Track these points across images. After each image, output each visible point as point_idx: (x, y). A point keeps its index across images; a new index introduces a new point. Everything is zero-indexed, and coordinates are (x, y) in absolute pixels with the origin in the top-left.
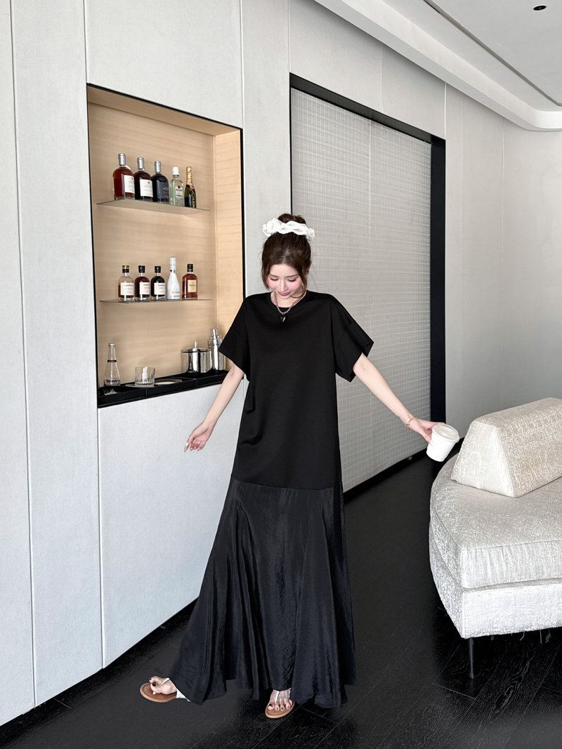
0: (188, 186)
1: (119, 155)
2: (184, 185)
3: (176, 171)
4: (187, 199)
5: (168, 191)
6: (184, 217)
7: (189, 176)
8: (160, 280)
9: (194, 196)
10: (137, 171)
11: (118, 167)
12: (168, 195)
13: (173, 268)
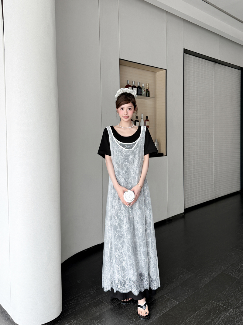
0: (147, 90)
1: (127, 81)
2: (146, 90)
3: (143, 85)
4: (146, 94)
5: (142, 92)
6: (146, 100)
7: (148, 86)
8: (138, 121)
9: (149, 93)
10: (132, 85)
11: (127, 85)
12: (142, 93)
13: (142, 117)
